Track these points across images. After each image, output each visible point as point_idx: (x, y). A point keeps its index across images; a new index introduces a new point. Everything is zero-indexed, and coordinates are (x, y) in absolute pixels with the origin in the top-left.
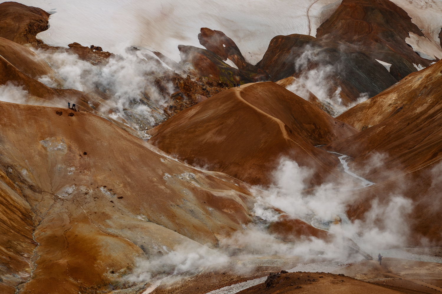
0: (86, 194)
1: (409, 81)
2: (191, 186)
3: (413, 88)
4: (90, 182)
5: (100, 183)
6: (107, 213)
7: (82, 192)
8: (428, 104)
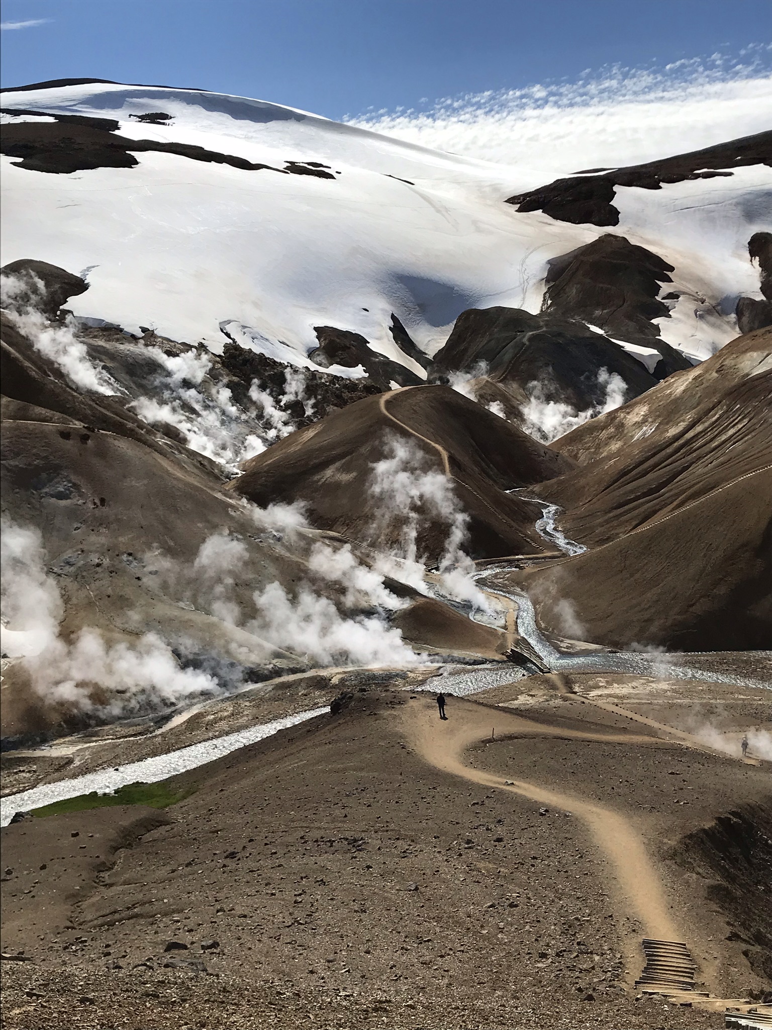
0: (98, 565)
1: (669, 387)
2: (274, 554)
3: (673, 397)
4: (106, 546)
5: (122, 548)
6: (126, 596)
7: (93, 563)
8: (685, 423)
